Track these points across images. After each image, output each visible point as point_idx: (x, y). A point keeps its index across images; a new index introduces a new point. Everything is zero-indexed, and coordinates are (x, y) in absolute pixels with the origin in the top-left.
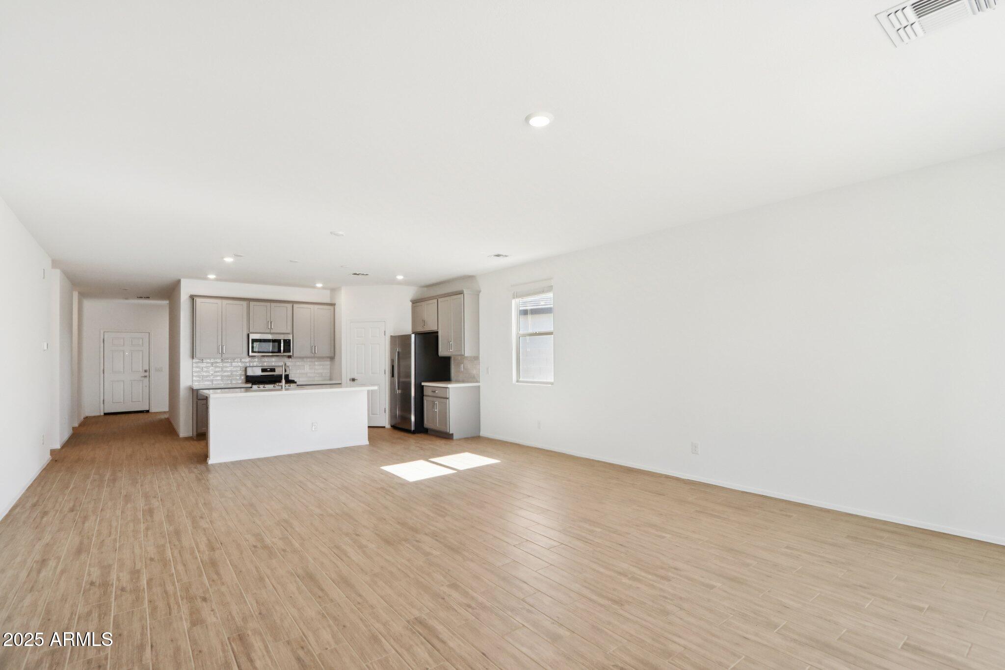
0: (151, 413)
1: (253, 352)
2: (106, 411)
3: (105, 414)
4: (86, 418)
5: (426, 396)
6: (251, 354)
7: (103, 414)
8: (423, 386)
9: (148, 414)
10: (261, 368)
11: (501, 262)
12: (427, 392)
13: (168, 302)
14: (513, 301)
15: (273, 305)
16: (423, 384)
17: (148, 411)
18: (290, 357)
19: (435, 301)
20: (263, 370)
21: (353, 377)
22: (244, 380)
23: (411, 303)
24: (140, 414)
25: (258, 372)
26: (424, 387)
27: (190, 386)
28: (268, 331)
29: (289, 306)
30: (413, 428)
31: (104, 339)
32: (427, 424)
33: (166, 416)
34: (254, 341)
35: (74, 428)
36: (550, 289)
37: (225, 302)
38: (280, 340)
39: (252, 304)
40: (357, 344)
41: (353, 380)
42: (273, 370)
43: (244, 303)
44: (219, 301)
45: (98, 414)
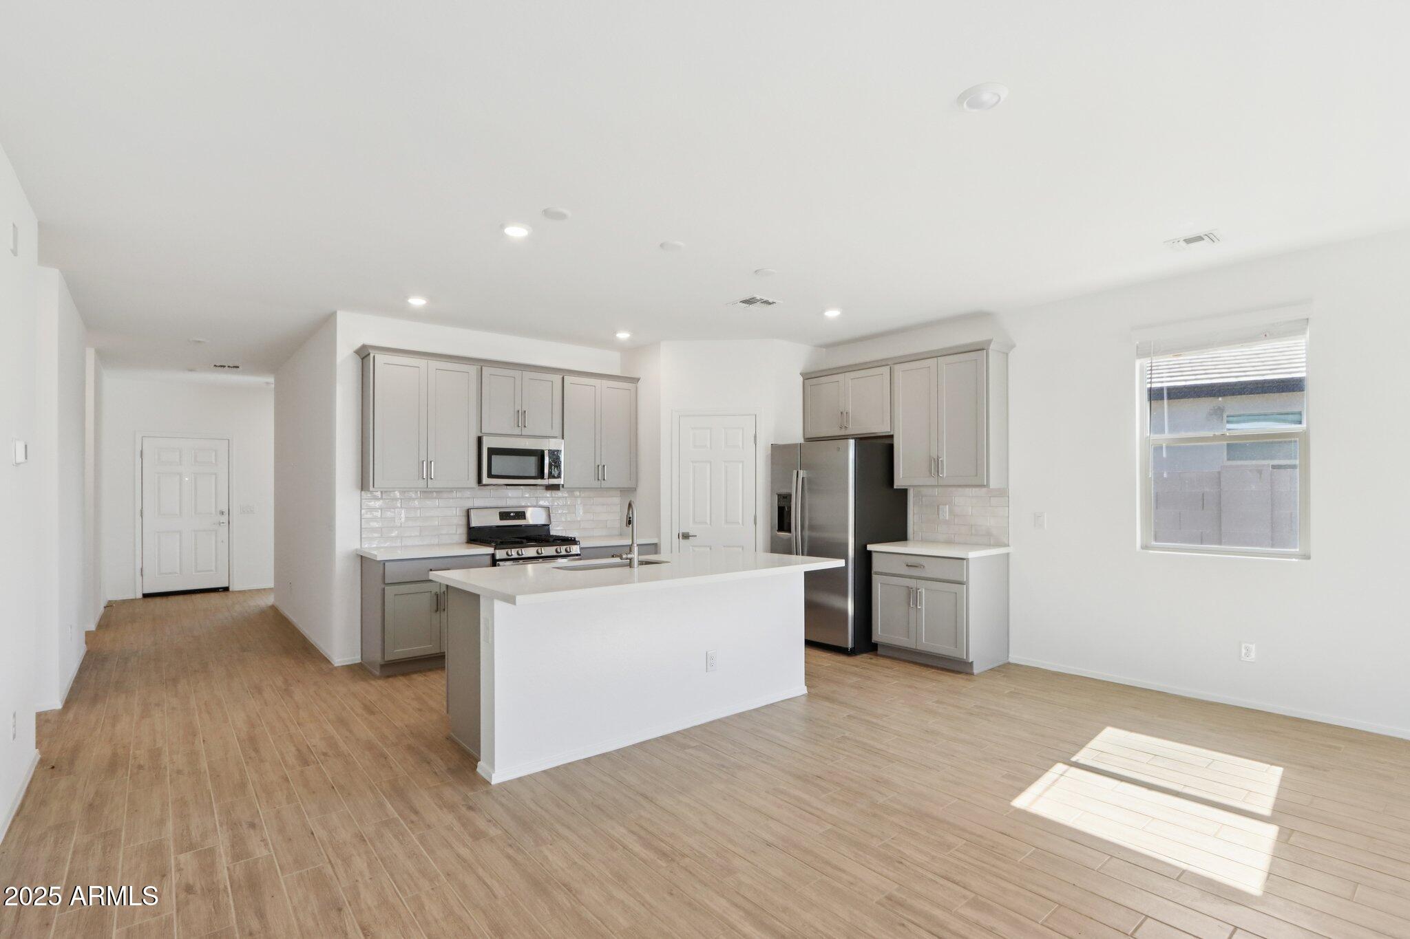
0: (233, 592)
1: (490, 475)
2: (147, 591)
3: (146, 596)
4: (110, 606)
5: (877, 573)
6: (485, 480)
7: (140, 596)
8: (870, 553)
9: (226, 593)
10: (499, 510)
11: (1201, 254)
12: (877, 564)
13: (271, 380)
14: (1138, 363)
15: (528, 375)
16: (870, 547)
17: (226, 589)
18: (556, 487)
19: (886, 370)
20: (504, 516)
21: (685, 531)
22: (464, 538)
23: (801, 379)
24: (212, 595)
25: (494, 520)
26: (874, 555)
27: (356, 550)
28: (517, 431)
29: (557, 379)
30: (850, 645)
31: (142, 452)
32: (880, 633)
33: (270, 600)
34: (493, 452)
35: (88, 634)
36: (1298, 327)
37: (434, 364)
38: (543, 452)
39: (487, 371)
40: (692, 462)
41: (686, 536)
42: (521, 515)
43: (473, 370)
44: (421, 362)
45: (130, 596)
